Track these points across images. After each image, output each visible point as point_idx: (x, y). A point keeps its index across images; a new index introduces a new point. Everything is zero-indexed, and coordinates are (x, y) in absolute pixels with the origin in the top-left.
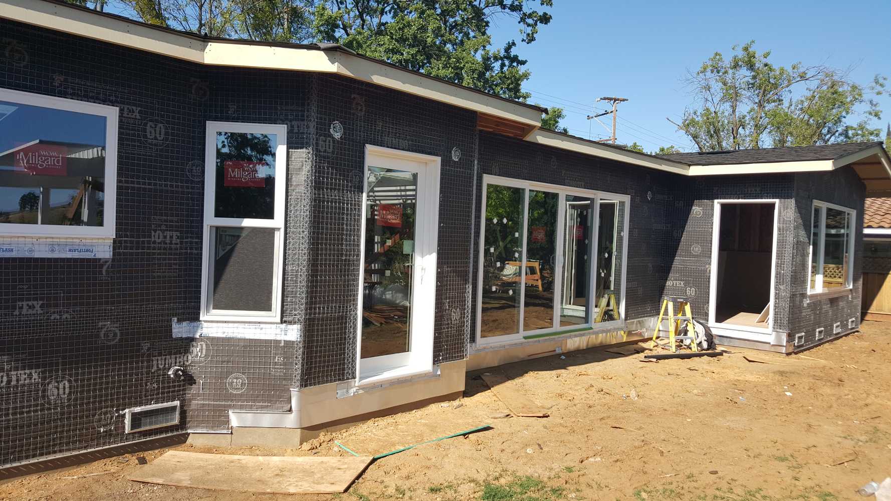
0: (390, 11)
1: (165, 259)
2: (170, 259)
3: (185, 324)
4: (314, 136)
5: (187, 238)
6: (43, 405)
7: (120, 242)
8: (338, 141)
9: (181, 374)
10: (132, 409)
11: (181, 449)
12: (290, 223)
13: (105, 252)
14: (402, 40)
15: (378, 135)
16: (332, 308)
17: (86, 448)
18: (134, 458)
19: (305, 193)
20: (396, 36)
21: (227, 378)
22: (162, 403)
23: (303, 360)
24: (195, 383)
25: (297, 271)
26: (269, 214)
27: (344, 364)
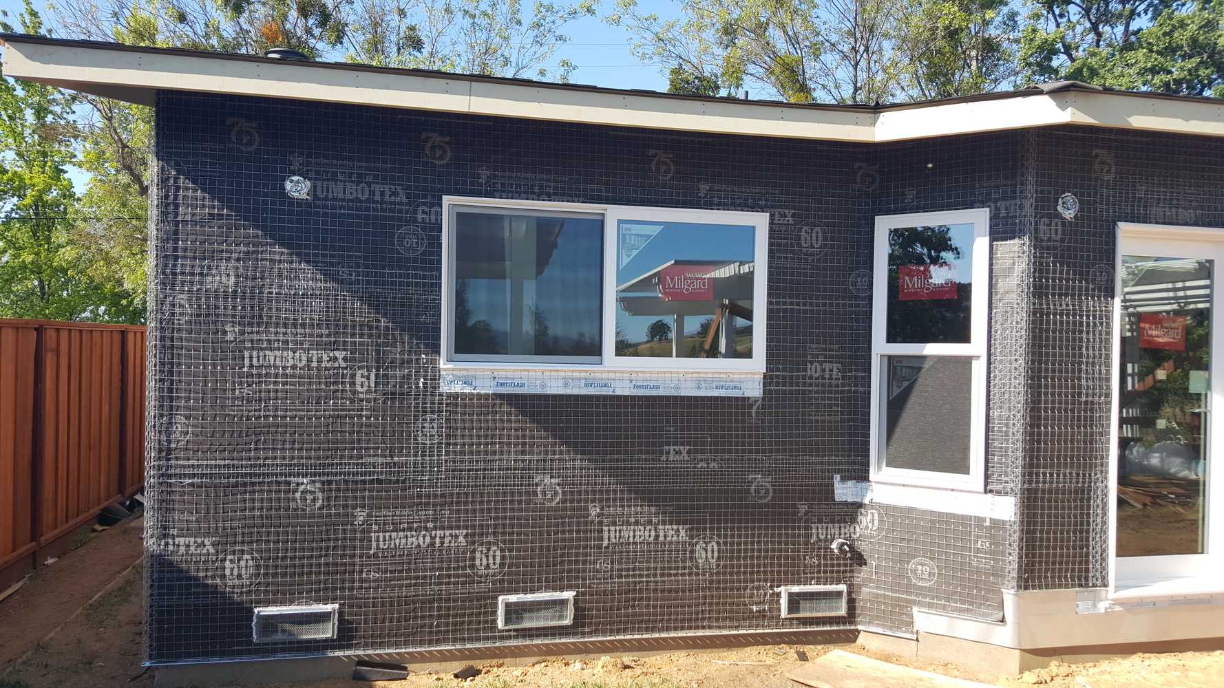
0: (1146, 11)
1: (823, 399)
2: (830, 399)
3: (850, 483)
4: (1032, 220)
5: (850, 371)
6: (690, 568)
7: (771, 377)
8: (1070, 223)
9: (848, 549)
10: (789, 587)
11: (849, 650)
12: (995, 348)
13: (754, 390)
14: (1171, 51)
15: (1139, 206)
16: (1065, 475)
17: (737, 628)
18: (793, 651)
19: (1018, 304)
20: (1158, 45)
21: (908, 562)
22: (824, 584)
23: (1021, 549)
24: (866, 564)
25: (1008, 418)
26: (963, 336)
27: (1087, 562)
